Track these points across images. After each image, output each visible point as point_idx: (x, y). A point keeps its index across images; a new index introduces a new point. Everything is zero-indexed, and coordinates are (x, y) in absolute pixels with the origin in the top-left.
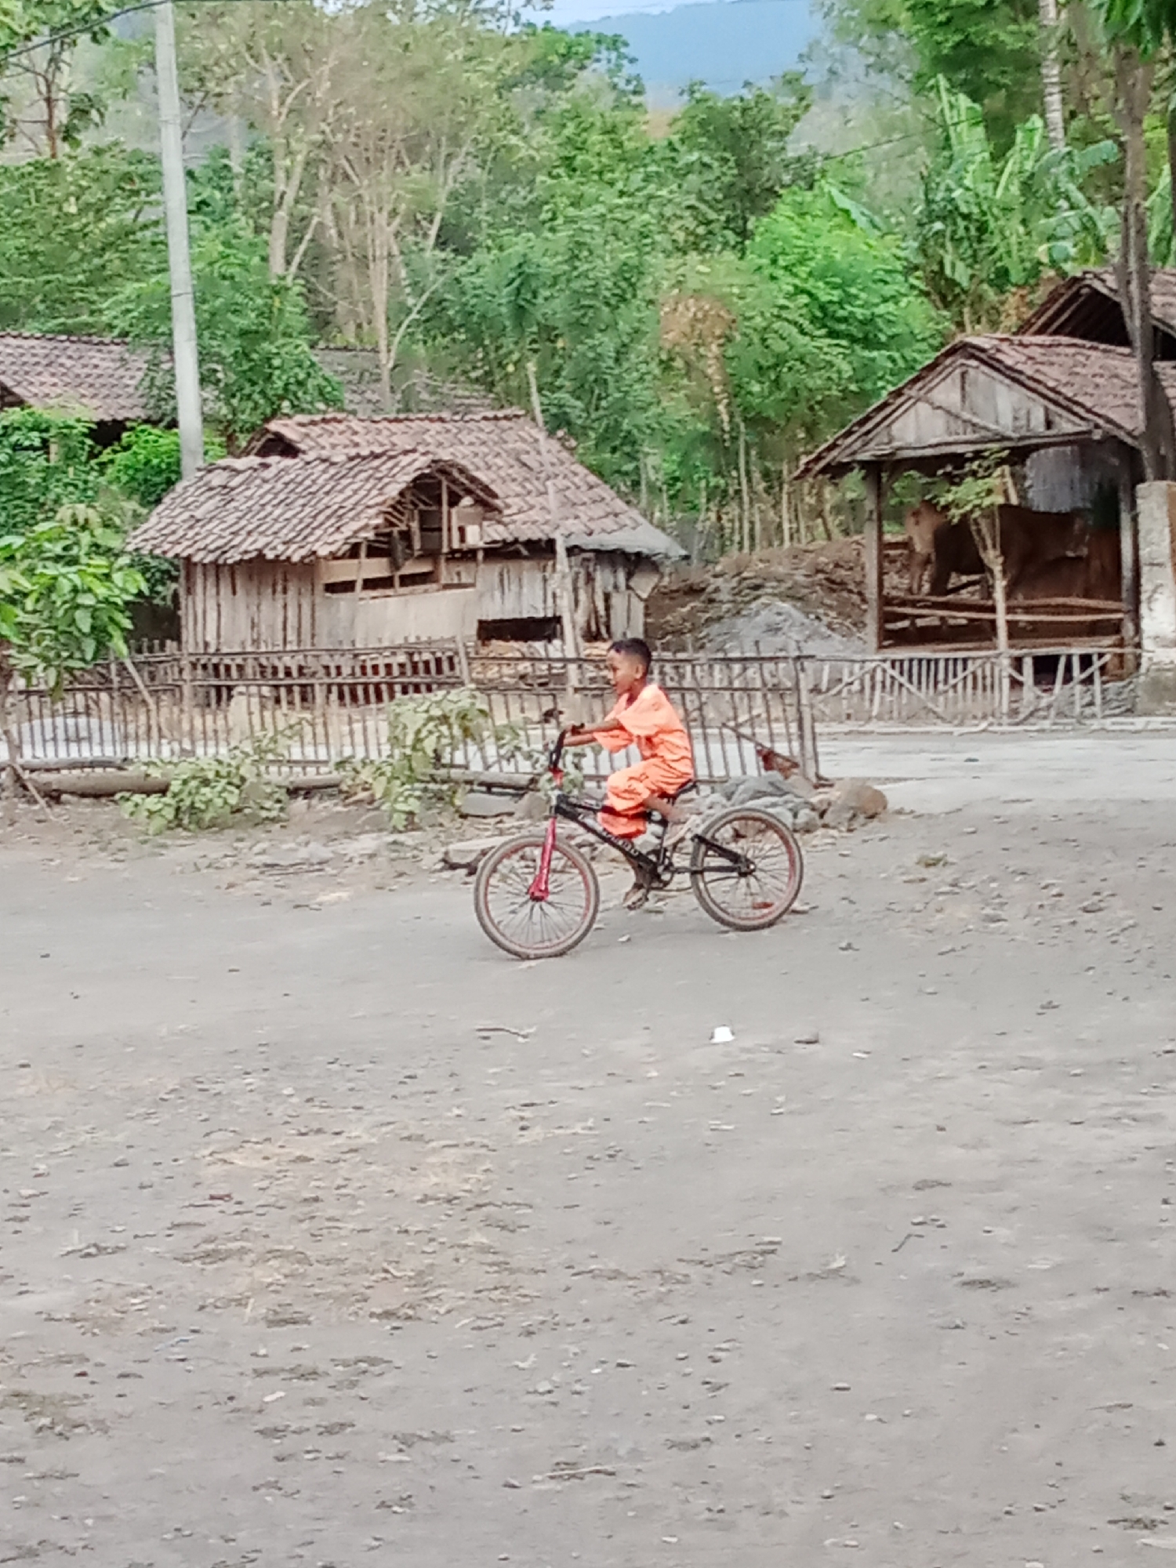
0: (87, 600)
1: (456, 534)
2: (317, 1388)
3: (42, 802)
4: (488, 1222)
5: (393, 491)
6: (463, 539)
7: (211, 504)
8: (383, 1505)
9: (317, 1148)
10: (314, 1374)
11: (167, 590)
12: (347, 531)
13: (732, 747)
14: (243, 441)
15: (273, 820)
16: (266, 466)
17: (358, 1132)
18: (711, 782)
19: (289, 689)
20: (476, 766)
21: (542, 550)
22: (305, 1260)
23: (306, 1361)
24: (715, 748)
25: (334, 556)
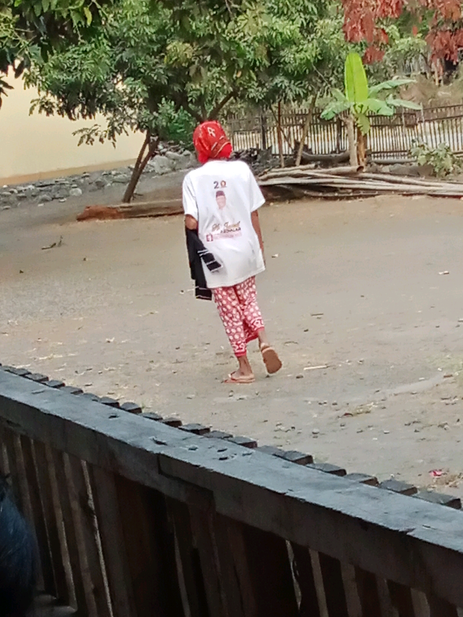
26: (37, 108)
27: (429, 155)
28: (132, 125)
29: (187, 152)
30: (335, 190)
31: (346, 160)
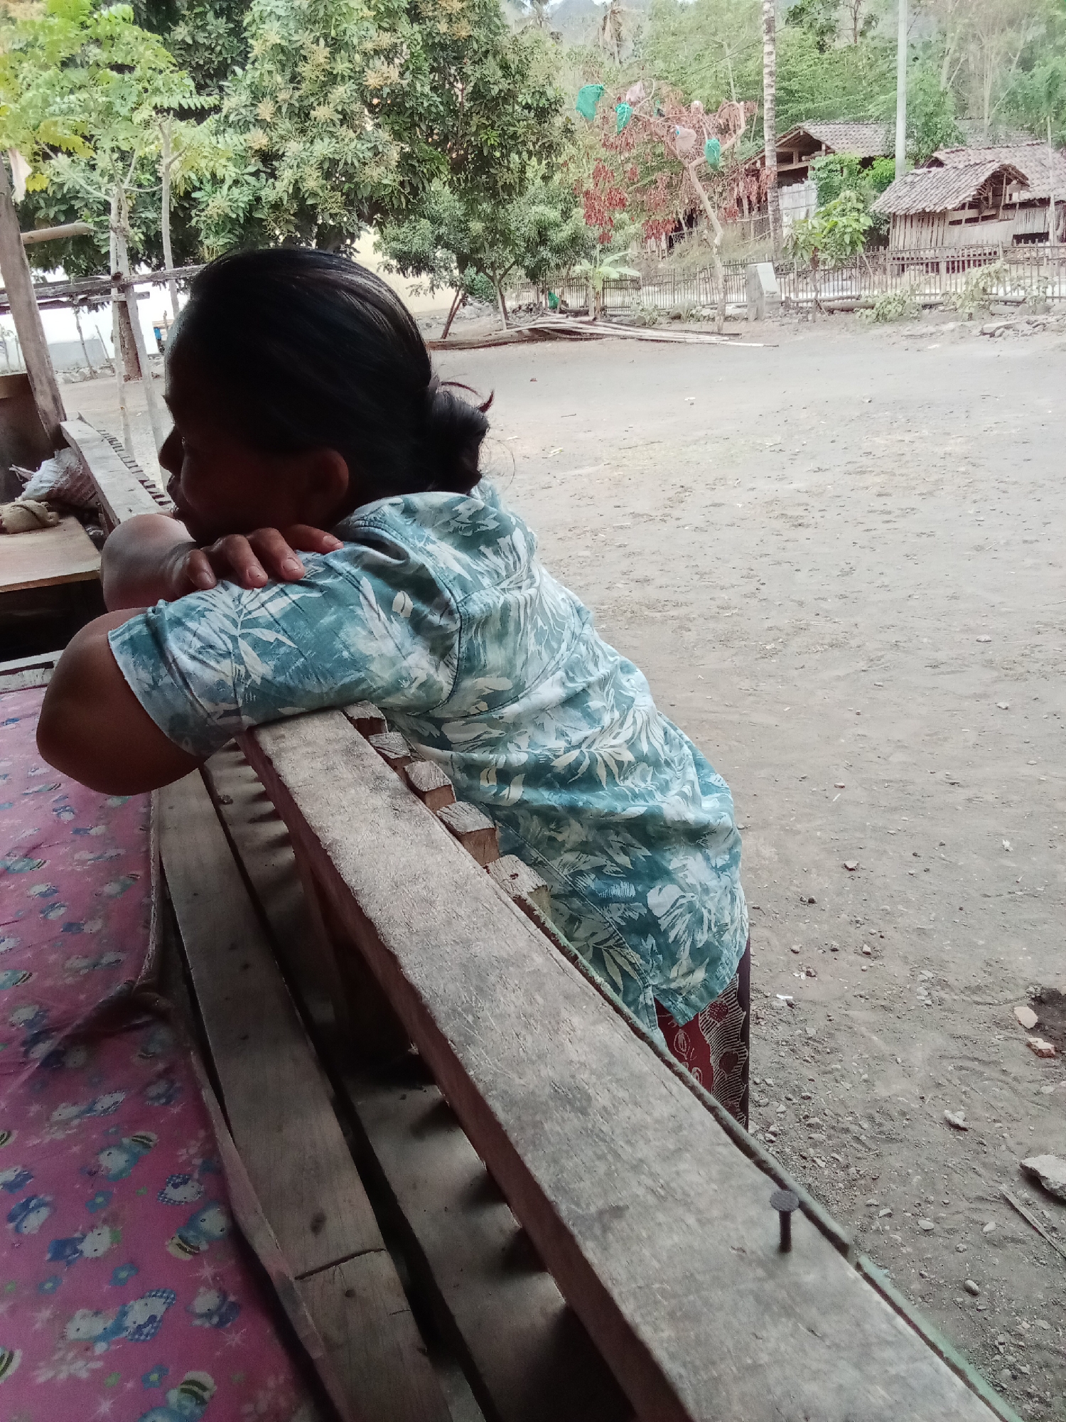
0: (849, 230)
1: (1008, 197)
3: (827, 314)
4: (970, 463)
5: (982, 179)
6: (1011, 199)
9: (907, 437)
10: (889, 513)
11: (885, 228)
12: (961, 198)
14: (922, 161)
15: (915, 318)
16: (930, 172)
17: (925, 432)
19: (927, 265)
20: (1001, 293)
21: (1044, 202)
22: (894, 475)
23: (888, 508)
25: (955, 210)
26: (382, 268)
27: (643, 310)
28: (446, 283)
29: (487, 304)
30: (579, 334)
31: (587, 313)
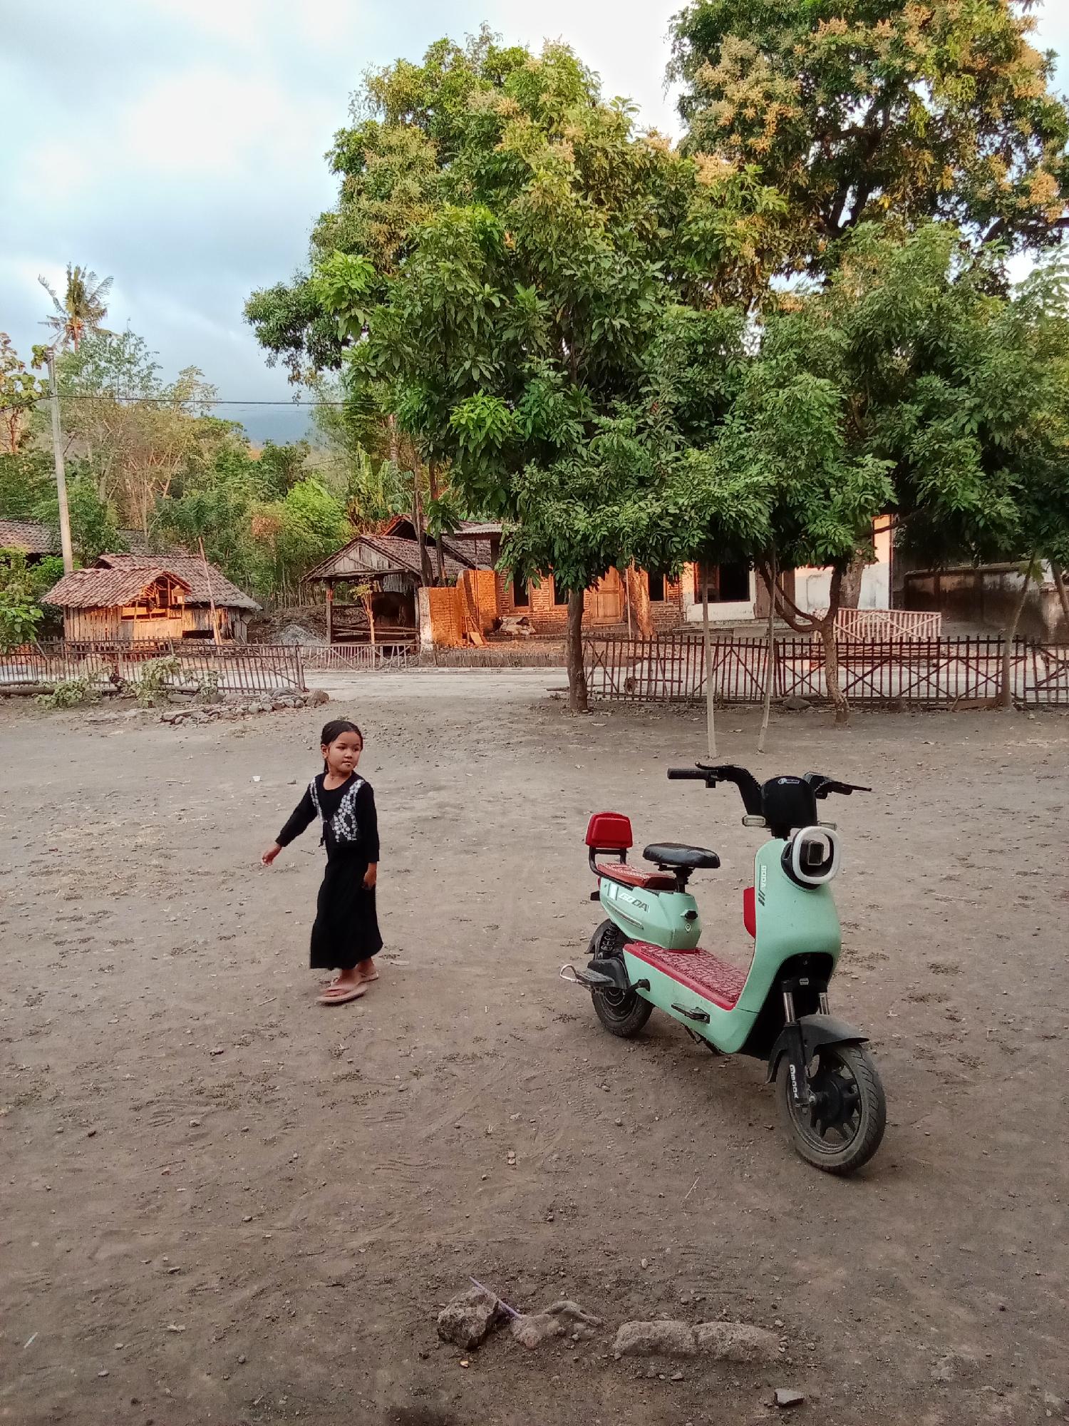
0: (19, 620)
1: (173, 599)
2: (82, 924)
3: (2, 698)
4: (161, 855)
5: (149, 582)
6: (176, 601)
7: (76, 586)
8: (102, 970)
9: (95, 830)
10: (81, 919)
11: (58, 618)
12: (130, 597)
13: (273, 678)
14: (89, 562)
15: (97, 704)
16: (98, 572)
17: (115, 823)
18: (265, 690)
19: (108, 655)
20: (177, 683)
21: (206, 605)
22: (83, 873)
23: (78, 914)
24: (267, 678)
25: (125, 606)
